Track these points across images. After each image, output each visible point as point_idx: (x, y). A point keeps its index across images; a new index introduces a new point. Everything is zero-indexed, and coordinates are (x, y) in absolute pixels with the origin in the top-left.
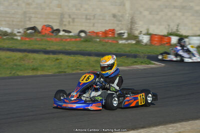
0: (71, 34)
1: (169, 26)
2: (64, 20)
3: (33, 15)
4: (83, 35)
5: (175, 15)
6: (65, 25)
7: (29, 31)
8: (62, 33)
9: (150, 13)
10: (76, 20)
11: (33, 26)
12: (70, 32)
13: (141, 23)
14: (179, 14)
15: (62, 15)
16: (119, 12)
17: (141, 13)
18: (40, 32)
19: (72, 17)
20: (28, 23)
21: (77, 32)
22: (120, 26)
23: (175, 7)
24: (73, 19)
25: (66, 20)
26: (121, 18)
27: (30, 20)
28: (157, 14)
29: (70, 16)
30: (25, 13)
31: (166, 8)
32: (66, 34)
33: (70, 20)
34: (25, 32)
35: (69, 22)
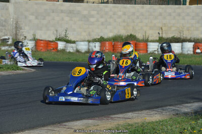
1: (57, 31)
5: (63, 19)
9: (36, 18)
13: (27, 28)
14: (67, 19)
16: (2, 16)
17: (26, 17)
22: (4, 31)
23: (62, 11)
26: (4, 23)
28: (44, 19)
31: (53, 12)
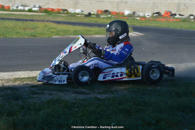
0: (183, 17)
2: (181, 7)
3: (159, 5)
4: (192, 17)
6: (181, 11)
7: (155, 15)
8: (177, 16)
10: (189, 8)
11: (158, 11)
12: (183, 16)
15: (179, 5)
18: (162, 16)
19: (186, 5)
20: (156, 9)
21: (188, 15)
24: (187, 7)
25: (182, 7)
27: (157, 8)
29: (185, 5)
30: (154, 3)
32: (180, 17)
33: (185, 8)
34: (152, 15)
35: (184, 9)
